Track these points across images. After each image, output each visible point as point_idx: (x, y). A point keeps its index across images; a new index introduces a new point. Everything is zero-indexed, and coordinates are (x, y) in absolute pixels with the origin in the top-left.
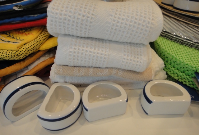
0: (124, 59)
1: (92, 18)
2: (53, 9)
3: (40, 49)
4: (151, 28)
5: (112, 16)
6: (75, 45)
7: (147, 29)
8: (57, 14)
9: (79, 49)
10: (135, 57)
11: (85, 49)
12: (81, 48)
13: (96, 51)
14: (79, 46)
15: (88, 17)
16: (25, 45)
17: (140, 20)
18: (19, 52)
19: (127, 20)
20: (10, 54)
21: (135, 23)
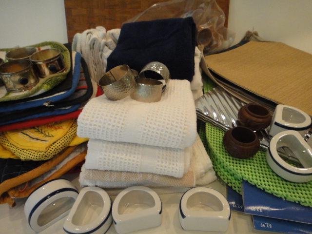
0: (158, 165)
1: (122, 128)
2: (84, 119)
3: (70, 145)
4: (183, 137)
5: (142, 125)
6: (106, 151)
7: (179, 138)
8: (86, 124)
9: (109, 156)
10: (170, 164)
11: (116, 155)
12: (111, 155)
13: (127, 157)
14: (110, 152)
15: (118, 127)
16: (53, 144)
17: (171, 129)
18: (47, 153)
19: (158, 129)
20: (38, 155)
21: (166, 132)
